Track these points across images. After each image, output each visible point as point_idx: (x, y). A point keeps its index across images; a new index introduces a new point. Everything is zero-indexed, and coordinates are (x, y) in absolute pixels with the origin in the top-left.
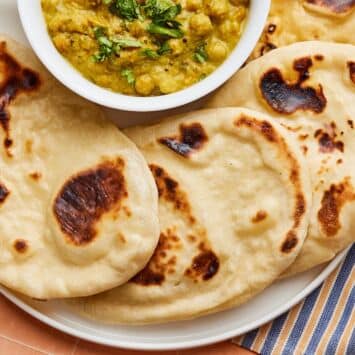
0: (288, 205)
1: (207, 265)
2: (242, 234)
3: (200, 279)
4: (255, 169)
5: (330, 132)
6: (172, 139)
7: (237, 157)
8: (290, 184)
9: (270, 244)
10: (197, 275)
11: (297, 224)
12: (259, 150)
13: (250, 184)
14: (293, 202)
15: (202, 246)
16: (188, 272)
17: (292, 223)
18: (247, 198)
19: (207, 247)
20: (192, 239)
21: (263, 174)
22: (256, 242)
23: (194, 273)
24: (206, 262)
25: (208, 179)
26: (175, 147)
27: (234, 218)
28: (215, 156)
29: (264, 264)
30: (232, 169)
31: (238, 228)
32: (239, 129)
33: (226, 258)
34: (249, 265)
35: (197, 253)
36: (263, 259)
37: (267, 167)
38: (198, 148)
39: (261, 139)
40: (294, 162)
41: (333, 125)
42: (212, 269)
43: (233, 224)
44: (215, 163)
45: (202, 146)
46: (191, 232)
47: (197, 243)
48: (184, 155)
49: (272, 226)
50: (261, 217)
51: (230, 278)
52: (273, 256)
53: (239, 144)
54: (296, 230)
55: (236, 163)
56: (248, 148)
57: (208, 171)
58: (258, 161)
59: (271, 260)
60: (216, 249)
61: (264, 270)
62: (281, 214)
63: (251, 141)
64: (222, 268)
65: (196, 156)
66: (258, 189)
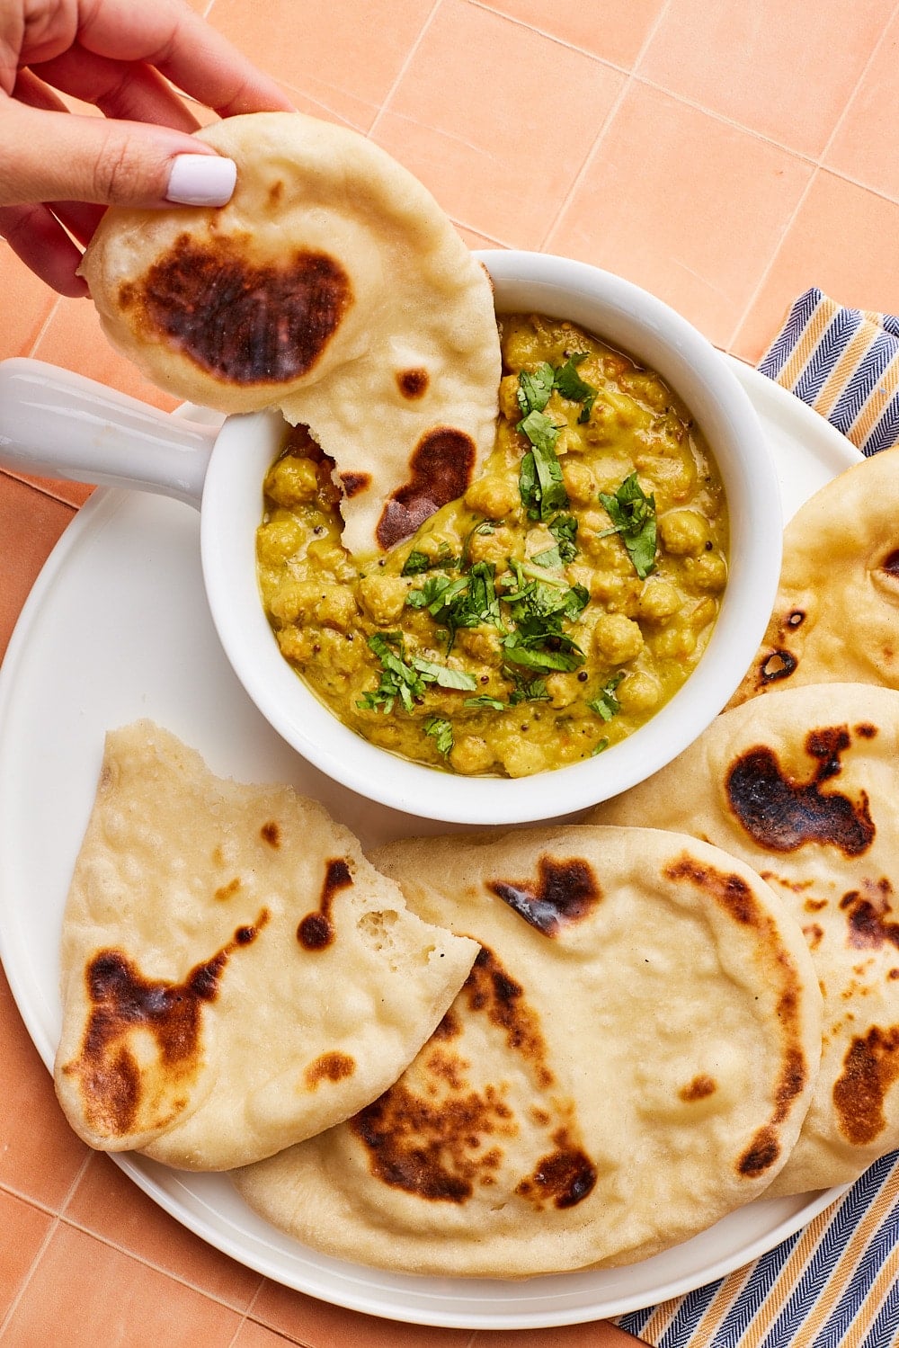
0: (766, 1070)
1: (569, 1176)
2: (654, 1119)
3: (549, 1203)
4: (701, 977)
5: (876, 899)
6: (520, 888)
7: (660, 946)
8: (775, 1024)
9: (715, 1149)
10: (545, 1195)
11: (781, 1114)
12: (713, 937)
13: (685, 1009)
14: (777, 1065)
15: (561, 1137)
16: (524, 1188)
17: (770, 1110)
18: (675, 1040)
19: (573, 1140)
20: (542, 1118)
21: (717, 992)
22: (683, 1139)
23: (537, 1191)
24: (567, 1171)
25: (592, 987)
26: (526, 908)
27: (641, 1081)
28: (614, 937)
29: (696, 1190)
30: (646, 969)
31: (647, 1105)
32: (672, 886)
33: (611, 1168)
34: (662, 1183)
35: (549, 1150)
36: (694, 1177)
37: (727, 978)
38: (575, 916)
39: (721, 916)
40: (791, 976)
41: (885, 886)
42: (577, 1188)
43: (637, 1092)
44: (610, 953)
45: (586, 914)
46: (540, 1103)
47: (551, 1129)
48: (543, 929)
49: (725, 1109)
50: (700, 1090)
51: (617, 1211)
52: (718, 1177)
53: (670, 917)
54: (777, 1127)
55: (659, 960)
56: (689, 930)
57: (593, 970)
58: (708, 962)
59: (713, 1184)
60: (593, 1149)
61: (694, 1202)
62: (748, 1088)
63: (698, 915)
64: (601, 1187)
65: (569, 933)
66: (702, 1023)
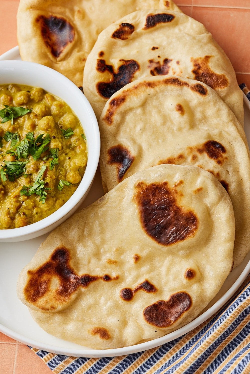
0: (172, 90)
1: (214, 149)
2: (192, 125)
3: (224, 155)
4: (144, 113)
6: (119, 170)
7: (135, 126)
8: (157, 88)
9: (200, 104)
10: (222, 156)
11: (186, 84)
12: (131, 109)
13: (155, 118)
14: (170, 87)
15: (200, 151)
16: (219, 162)
17: (185, 88)
18: (165, 119)
19: (201, 147)
20: (195, 158)
21: (149, 108)
22: (198, 115)
23: (220, 159)
24: (212, 149)
25: (150, 145)
26: (125, 168)
27: (180, 129)
28: (134, 141)
29: (215, 110)
30: (143, 130)
31: (188, 126)
32: (115, 122)
33: (209, 136)
34: (214, 121)
35: (206, 155)
36: (211, 111)
37: (144, 105)
38: (127, 152)
39: (123, 107)
40: (141, 84)
42: (217, 146)
43: (184, 130)
44: (139, 141)
45: (126, 149)
46: (190, 159)
47: (198, 154)
48: (132, 161)
49: (187, 103)
50: (180, 108)
51: (224, 133)
52: (209, 102)
53: (125, 124)
54: (190, 85)
55: (140, 126)
56: (129, 118)
57: (144, 146)
58: (139, 111)
59: (212, 104)
60: (203, 141)
61: (219, 110)
62: (179, 96)
63: (124, 115)
64: (217, 139)
65: (133, 152)
66: (159, 112)
